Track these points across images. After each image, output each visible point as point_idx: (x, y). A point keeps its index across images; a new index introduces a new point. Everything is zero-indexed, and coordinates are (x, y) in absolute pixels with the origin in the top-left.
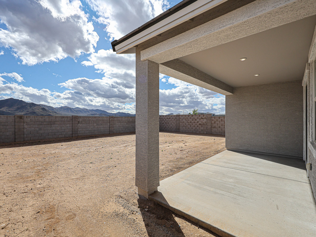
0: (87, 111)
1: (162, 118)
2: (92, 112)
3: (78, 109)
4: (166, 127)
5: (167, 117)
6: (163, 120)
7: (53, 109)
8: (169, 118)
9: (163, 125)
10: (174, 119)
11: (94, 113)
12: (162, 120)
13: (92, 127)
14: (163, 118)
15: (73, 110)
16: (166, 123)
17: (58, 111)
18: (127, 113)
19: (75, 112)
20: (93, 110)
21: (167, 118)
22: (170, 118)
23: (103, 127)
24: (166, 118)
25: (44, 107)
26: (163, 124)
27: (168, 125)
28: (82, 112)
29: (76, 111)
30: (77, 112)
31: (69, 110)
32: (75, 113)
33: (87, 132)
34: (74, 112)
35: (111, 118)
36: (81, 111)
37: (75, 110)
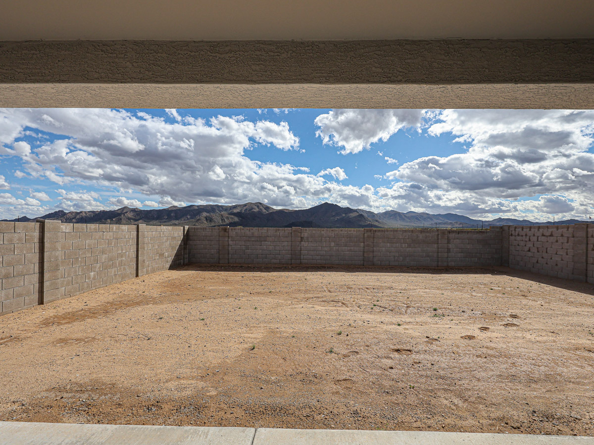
0: (429, 218)
1: (526, 235)
2: (437, 219)
3: (414, 215)
4: (537, 262)
5: (541, 230)
6: (530, 240)
7: (374, 216)
8: (548, 234)
9: (530, 254)
10: (568, 237)
11: (441, 221)
12: (527, 239)
13: (326, 249)
14: (530, 233)
15: (403, 216)
16: (538, 248)
17: (380, 219)
18: (521, 219)
19: (407, 220)
20: (439, 215)
21: (543, 235)
22: (551, 235)
23: (350, 250)
24: (539, 233)
25: (362, 213)
26: (529, 251)
27: (545, 255)
28: (419, 220)
29: (408, 218)
30: (410, 219)
31: (398, 217)
32: (407, 222)
33: (318, 257)
34: (404, 219)
35: (367, 231)
36: (417, 218)
37: (407, 215)
